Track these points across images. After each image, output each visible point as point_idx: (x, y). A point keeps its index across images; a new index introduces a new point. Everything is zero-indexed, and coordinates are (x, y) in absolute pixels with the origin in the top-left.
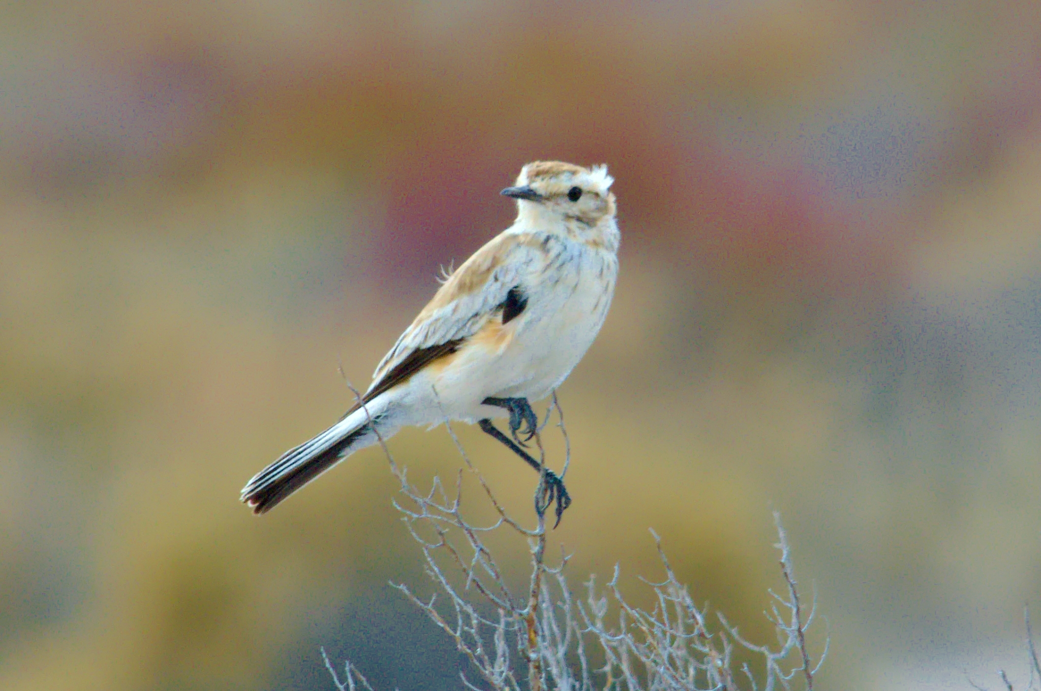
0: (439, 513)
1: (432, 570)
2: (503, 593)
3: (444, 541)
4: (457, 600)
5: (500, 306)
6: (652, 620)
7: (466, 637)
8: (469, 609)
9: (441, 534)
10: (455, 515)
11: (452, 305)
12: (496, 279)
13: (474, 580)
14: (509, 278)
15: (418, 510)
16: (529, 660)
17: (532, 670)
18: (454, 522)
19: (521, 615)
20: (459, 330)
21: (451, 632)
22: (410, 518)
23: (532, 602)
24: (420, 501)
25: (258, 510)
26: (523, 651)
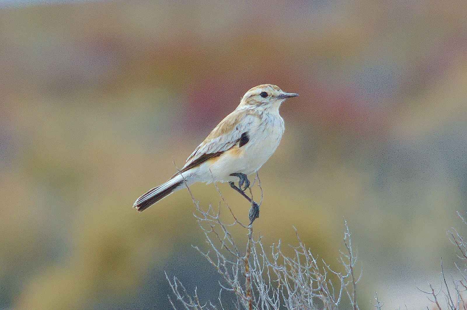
0: (212, 219)
1: (208, 241)
2: (235, 250)
3: (213, 229)
4: (218, 253)
5: (238, 140)
6: (294, 262)
7: (221, 268)
8: (222, 256)
9: (212, 227)
10: (218, 219)
11: (219, 138)
12: (237, 129)
13: (225, 246)
14: (242, 129)
15: (203, 217)
16: (245, 276)
17: (247, 281)
18: (217, 222)
19: (243, 259)
20: (221, 148)
21: (215, 265)
22: (200, 220)
23: (247, 254)
24: (204, 214)
25: (139, 210)
26: (243, 273)
